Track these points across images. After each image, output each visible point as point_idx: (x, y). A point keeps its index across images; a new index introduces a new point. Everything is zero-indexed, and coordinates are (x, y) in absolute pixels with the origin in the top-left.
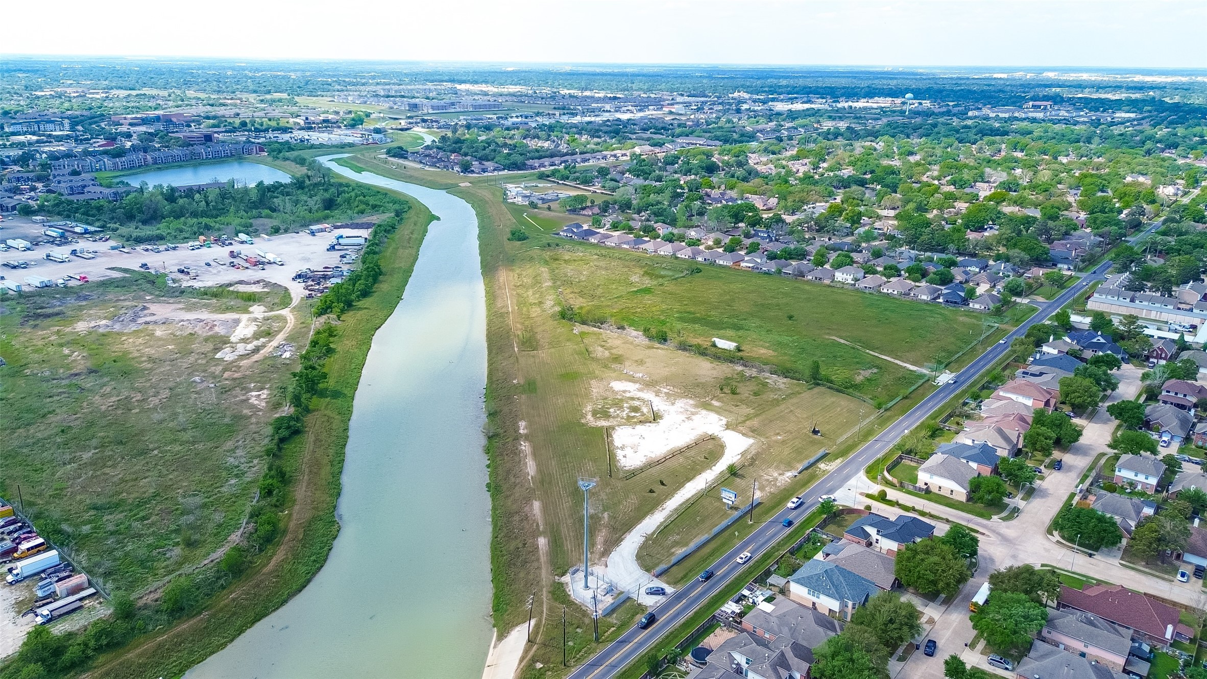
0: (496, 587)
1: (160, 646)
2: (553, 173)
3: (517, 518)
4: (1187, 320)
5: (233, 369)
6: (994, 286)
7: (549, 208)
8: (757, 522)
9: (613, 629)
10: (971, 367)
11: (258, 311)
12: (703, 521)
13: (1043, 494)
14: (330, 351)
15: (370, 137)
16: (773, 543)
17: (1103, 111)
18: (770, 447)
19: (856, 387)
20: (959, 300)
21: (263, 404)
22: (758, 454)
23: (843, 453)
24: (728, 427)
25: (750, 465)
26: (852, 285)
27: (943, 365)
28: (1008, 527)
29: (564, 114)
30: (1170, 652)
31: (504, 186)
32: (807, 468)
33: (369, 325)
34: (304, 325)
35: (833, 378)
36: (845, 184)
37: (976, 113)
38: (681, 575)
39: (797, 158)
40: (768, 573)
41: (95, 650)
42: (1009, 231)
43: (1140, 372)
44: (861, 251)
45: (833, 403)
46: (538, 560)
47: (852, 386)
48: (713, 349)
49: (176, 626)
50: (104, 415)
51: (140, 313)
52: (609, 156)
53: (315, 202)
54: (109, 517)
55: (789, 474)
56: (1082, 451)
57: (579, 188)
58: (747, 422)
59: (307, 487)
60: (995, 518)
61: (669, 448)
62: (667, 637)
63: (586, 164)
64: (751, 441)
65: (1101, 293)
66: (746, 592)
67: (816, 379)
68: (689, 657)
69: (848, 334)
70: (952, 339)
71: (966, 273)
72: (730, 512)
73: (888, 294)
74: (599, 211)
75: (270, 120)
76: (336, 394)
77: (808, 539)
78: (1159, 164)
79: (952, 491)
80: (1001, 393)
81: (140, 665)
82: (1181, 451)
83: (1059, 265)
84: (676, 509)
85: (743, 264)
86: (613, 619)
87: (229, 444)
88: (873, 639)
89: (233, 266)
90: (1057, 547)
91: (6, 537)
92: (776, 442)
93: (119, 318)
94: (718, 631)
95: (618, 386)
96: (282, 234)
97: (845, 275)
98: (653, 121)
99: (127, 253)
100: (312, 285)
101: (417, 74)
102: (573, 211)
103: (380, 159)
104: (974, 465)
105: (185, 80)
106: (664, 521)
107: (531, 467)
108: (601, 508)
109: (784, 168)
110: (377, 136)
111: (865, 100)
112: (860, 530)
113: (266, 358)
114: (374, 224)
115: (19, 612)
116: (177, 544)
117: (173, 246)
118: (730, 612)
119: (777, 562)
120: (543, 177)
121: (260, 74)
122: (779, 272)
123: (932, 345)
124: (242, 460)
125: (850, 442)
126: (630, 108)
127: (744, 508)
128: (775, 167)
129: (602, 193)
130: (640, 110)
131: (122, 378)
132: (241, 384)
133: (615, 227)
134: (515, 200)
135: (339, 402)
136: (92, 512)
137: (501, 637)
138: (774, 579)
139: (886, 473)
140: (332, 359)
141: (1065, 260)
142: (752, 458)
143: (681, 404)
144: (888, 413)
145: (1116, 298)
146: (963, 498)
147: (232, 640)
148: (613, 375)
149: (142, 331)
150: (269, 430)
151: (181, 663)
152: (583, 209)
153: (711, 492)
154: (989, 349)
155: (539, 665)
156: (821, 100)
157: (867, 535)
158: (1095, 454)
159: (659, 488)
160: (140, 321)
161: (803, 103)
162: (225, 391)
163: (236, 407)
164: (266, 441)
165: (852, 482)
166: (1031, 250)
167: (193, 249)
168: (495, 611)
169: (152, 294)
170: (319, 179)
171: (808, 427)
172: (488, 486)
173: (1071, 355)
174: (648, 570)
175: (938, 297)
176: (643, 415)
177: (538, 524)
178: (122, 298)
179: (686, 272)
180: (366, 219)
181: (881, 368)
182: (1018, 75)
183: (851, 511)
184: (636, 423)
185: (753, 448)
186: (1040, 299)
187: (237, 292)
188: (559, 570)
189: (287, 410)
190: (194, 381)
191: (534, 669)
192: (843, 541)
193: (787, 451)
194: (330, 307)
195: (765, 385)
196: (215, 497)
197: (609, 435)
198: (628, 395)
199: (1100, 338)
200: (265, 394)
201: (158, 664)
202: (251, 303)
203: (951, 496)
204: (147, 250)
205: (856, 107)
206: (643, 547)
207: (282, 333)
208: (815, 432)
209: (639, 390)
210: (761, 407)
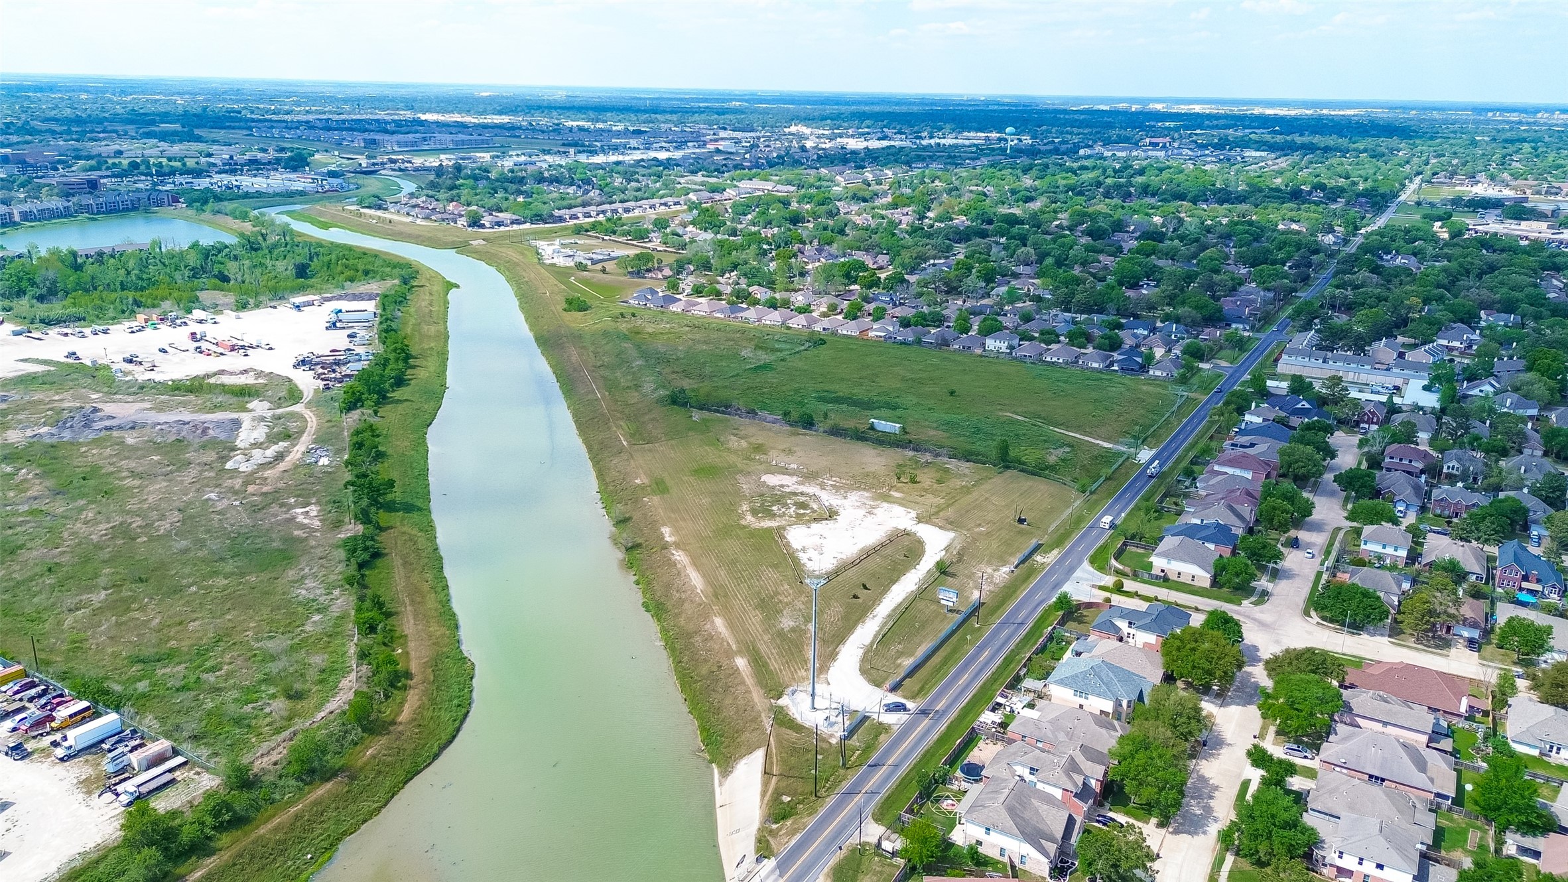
0: (699, 718)
1: (297, 817)
2: (594, 226)
3: (698, 638)
4: (1390, 381)
5: (258, 482)
6: (1170, 350)
7: (604, 271)
8: (986, 624)
9: (858, 752)
10: (1171, 442)
11: (259, 407)
12: (923, 626)
13: (1288, 575)
14: (380, 456)
15: (324, 182)
16: (1012, 645)
17: (1230, 150)
18: (975, 540)
19: (1052, 468)
20: (1136, 368)
21: (317, 523)
22: (963, 548)
23: (1058, 543)
24: (920, 519)
25: (959, 561)
26: (1009, 354)
27: (1140, 442)
28: (1262, 612)
29: (580, 152)
30: (1467, 727)
31: (533, 243)
32: (1023, 562)
33: (418, 421)
34: (333, 424)
35: (1023, 459)
36: (963, 236)
37: (1088, 151)
38: (916, 688)
39: (894, 206)
40: (1018, 679)
41: (214, 828)
42: (1171, 288)
43: (1356, 439)
44: (1006, 315)
45: (1031, 487)
46: (743, 683)
47: (1047, 468)
48: (872, 433)
49: (309, 793)
50: (99, 547)
51: (92, 416)
52: (658, 205)
53: (284, 267)
54: (163, 671)
55: (1006, 569)
56: (1317, 527)
57: (633, 245)
58: (941, 513)
59: (415, 619)
60: (1245, 602)
61: (860, 546)
62: (924, 756)
63: (631, 215)
64: (951, 535)
65: (1290, 355)
66: (1000, 700)
67: (1005, 461)
68: (959, 773)
69: (1026, 410)
70: (1142, 411)
71: (1136, 336)
72: (950, 615)
73: (1053, 363)
74: (671, 273)
75: (170, 159)
76: (409, 508)
77: (1051, 638)
78: (1312, 209)
79: (1193, 577)
80: (1216, 468)
81: (279, 842)
82: (1420, 520)
83: (1234, 326)
84: (889, 616)
85: (872, 334)
86: (854, 741)
87: (291, 574)
88: (1169, 734)
89: (201, 352)
90: (1318, 629)
91: (28, 705)
92: (980, 533)
93: (65, 423)
94: (981, 744)
95: (772, 480)
96: (252, 309)
97: (998, 342)
98: (700, 161)
99: (38, 339)
100: (324, 374)
101: (359, 100)
102: (638, 274)
103: (351, 211)
104: (1212, 546)
105: (22, 106)
106: (881, 629)
107: (696, 580)
108: (801, 619)
109: (883, 219)
110: (335, 182)
111: (953, 135)
112: (1108, 623)
113: (296, 467)
114: (378, 295)
115: (89, 793)
116: (273, 696)
117: (102, 328)
118: (990, 722)
119: (1025, 666)
120: (579, 231)
121: (129, 98)
122: (918, 342)
123: (1121, 418)
124: (318, 592)
125: (1062, 531)
126: (664, 144)
127: (965, 609)
128: (873, 217)
129: (665, 251)
130: (676, 148)
131: (104, 500)
132: (275, 497)
133: (698, 291)
134: (554, 261)
135: (416, 515)
136: (140, 666)
137: (725, 773)
138: (1028, 683)
139: (1113, 562)
140: (386, 465)
141: (1239, 319)
142: (959, 553)
143: (854, 497)
144: (1094, 497)
145: (1307, 359)
146: (1207, 584)
147: (386, 805)
148: (763, 467)
149: (105, 440)
150: (341, 554)
151: (329, 836)
152: (649, 270)
153: (924, 592)
154: (1185, 420)
155: (786, 799)
156: (899, 136)
157: (1117, 630)
158: (1330, 528)
159: (862, 593)
160: (97, 426)
161: (879, 139)
162: (255, 509)
163: (280, 528)
164: (341, 568)
165: (1078, 573)
166: (1202, 308)
167: (133, 332)
168: (707, 745)
169: (98, 392)
170: (277, 238)
171: (1011, 516)
172: (645, 605)
173: (1278, 422)
174: (878, 685)
175: (1112, 364)
176: (815, 511)
177: (728, 643)
178: (57, 398)
179: (807, 345)
180: (362, 288)
181: (1073, 446)
182: (1122, 106)
183: (1090, 605)
184: (809, 521)
185: (956, 542)
186: (1224, 364)
187: (223, 385)
188: (773, 692)
189: (353, 529)
190: (209, 499)
191: (782, 803)
192: (1092, 638)
193: (995, 545)
194: (359, 400)
195: (947, 470)
196: (300, 637)
197: (782, 537)
198: (788, 490)
199: (1304, 403)
200: (314, 510)
201: (302, 839)
202: (246, 399)
203: (1192, 583)
204: (66, 335)
205: (944, 145)
206: (864, 660)
207: (305, 434)
208: (1021, 521)
209: (799, 483)
210: (950, 496)
